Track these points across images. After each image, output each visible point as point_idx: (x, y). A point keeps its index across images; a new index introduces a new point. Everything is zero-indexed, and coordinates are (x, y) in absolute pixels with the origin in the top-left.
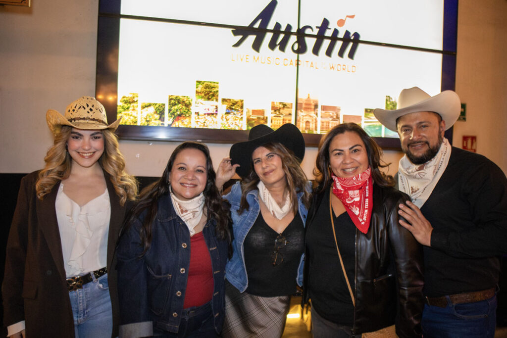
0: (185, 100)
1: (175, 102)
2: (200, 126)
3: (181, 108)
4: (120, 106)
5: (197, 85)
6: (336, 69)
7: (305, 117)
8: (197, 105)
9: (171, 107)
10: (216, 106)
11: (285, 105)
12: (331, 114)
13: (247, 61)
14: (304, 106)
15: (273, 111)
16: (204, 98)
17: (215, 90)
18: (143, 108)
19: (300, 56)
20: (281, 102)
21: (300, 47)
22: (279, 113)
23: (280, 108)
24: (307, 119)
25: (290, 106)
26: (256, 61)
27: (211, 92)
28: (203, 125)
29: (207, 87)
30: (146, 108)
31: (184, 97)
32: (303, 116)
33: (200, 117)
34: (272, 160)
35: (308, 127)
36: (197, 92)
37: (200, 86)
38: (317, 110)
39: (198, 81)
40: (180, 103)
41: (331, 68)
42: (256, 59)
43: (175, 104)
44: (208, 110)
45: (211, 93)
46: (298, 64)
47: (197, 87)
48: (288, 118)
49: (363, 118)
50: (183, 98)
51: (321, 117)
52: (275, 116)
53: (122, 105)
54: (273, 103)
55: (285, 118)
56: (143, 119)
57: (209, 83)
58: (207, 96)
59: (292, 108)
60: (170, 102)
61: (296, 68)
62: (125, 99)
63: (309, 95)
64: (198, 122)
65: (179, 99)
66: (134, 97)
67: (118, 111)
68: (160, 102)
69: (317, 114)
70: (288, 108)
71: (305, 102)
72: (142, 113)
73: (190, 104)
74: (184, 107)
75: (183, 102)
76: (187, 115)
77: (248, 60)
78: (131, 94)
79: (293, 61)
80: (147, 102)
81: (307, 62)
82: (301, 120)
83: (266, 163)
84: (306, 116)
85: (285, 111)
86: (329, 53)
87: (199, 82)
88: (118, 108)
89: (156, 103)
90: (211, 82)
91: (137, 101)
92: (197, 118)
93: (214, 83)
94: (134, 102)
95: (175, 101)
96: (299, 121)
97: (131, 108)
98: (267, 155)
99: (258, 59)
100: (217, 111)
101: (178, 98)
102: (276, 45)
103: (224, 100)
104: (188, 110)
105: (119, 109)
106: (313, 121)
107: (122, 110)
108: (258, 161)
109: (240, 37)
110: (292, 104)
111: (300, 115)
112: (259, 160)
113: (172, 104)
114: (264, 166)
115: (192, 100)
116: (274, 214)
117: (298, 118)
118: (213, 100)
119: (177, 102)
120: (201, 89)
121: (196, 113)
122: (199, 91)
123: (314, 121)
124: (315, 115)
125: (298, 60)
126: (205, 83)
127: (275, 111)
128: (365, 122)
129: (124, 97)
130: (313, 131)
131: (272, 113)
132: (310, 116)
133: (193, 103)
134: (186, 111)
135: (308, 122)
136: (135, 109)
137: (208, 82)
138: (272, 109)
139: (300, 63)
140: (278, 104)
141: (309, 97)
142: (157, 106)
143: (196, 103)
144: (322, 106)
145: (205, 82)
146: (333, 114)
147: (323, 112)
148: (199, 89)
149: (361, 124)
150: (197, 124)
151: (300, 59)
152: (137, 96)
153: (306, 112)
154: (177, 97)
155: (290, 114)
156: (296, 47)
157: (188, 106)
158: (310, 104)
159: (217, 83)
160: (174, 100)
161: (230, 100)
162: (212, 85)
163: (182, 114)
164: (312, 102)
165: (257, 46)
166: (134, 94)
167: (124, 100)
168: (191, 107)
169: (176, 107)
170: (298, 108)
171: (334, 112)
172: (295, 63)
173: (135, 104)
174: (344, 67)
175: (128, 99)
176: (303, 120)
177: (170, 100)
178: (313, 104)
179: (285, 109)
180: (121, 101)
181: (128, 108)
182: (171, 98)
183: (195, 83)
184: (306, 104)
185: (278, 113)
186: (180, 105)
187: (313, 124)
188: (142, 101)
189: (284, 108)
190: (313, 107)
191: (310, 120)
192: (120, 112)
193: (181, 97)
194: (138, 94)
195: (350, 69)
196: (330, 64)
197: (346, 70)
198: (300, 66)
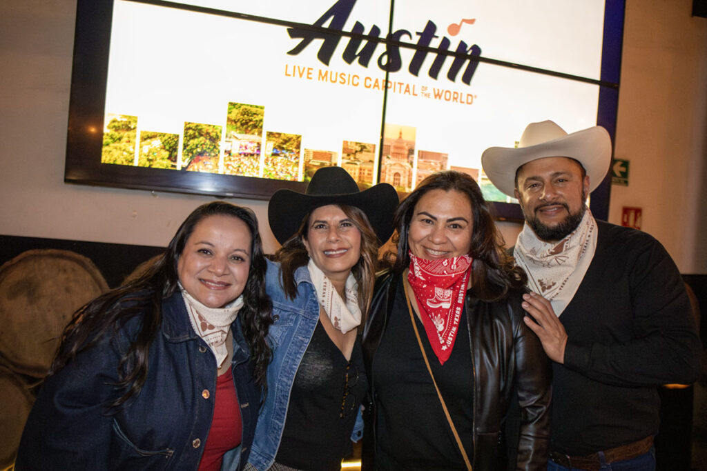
0: (210, 131)
1: (195, 133)
2: (232, 171)
3: (203, 142)
4: (108, 135)
5: (229, 109)
6: (443, 97)
7: (393, 167)
8: (228, 139)
9: (188, 141)
10: (258, 143)
11: (363, 148)
12: (433, 164)
13: (308, 78)
14: (392, 150)
15: (345, 155)
16: (240, 130)
17: (258, 118)
18: (144, 139)
19: (391, 74)
20: (358, 142)
21: (391, 61)
22: (355, 158)
23: (356, 152)
24: (397, 169)
25: (372, 150)
26: (323, 78)
27: (251, 121)
28: (236, 170)
29: (245, 113)
30: (149, 140)
31: (209, 126)
32: (391, 165)
33: (232, 159)
35: (396, 182)
36: (229, 120)
37: (235, 111)
38: (413, 158)
39: (231, 104)
40: (202, 135)
41: (436, 96)
42: (323, 74)
43: (195, 137)
44: (246, 148)
45: (251, 123)
46: (386, 87)
47: (230, 113)
48: (369, 166)
49: (480, 172)
50: (208, 128)
51: (418, 168)
52: (348, 163)
53: (110, 134)
54: (346, 143)
55: (364, 166)
56: (143, 156)
57: (249, 108)
58: (245, 126)
59: (374, 152)
60: (186, 133)
61: (383, 92)
62: (116, 124)
63: (401, 133)
64: (228, 165)
65: (201, 130)
66: (130, 122)
67: (104, 141)
68: (171, 131)
69: (411, 164)
70: (369, 151)
71: (394, 144)
72: (141, 147)
73: (218, 138)
74: (208, 142)
75: (208, 133)
76: (213, 154)
77: (310, 76)
78: (125, 116)
79: (379, 81)
80: (151, 130)
81: (401, 84)
82: (387, 171)
84: (395, 165)
85: (363, 157)
86: (434, 73)
87: (233, 105)
88: (104, 137)
89: (164, 132)
90: (251, 106)
91: (135, 128)
92: (227, 159)
93: (257, 107)
94: (129, 129)
95: (194, 131)
96: (385, 172)
97: (125, 139)
98: (340, 221)
99: (326, 74)
100: (259, 150)
101: (199, 128)
102: (355, 57)
103: (270, 134)
104: (215, 147)
105: (106, 140)
106: (405, 172)
107: (110, 141)
108: (320, 226)
109: (299, 40)
110: (374, 146)
111: (386, 164)
112: (323, 225)
113: (190, 136)
115: (221, 132)
117: (383, 168)
118: (253, 134)
119: (197, 134)
120: (236, 115)
121: (226, 151)
122: (233, 119)
123: (407, 173)
124: (408, 165)
125: (387, 81)
126: (243, 107)
127: (349, 155)
128: (483, 179)
129: (114, 121)
130: (404, 189)
131: (343, 158)
132: (402, 166)
133: (223, 136)
134: (212, 147)
135: (397, 174)
136: (131, 139)
137: (248, 105)
138: (344, 152)
139: (389, 85)
140: (354, 145)
141: (400, 137)
142: (166, 138)
143: (227, 136)
144: (419, 151)
145: (242, 105)
146: (436, 164)
147: (421, 160)
148: (233, 116)
150: (228, 168)
151: (390, 79)
152: (136, 122)
153: (396, 159)
154: (197, 126)
155: (371, 161)
156: (385, 61)
157: (214, 139)
158: (402, 148)
159: (262, 108)
160: (194, 130)
161: (280, 134)
162: (254, 110)
163: (205, 151)
164: (404, 145)
165: (325, 56)
166: (130, 117)
167: (114, 126)
168: (219, 143)
169: (196, 141)
170: (384, 152)
171: (438, 162)
172: (381, 84)
173: (131, 133)
174: (456, 96)
175: (120, 124)
176: (390, 171)
177: (187, 129)
178: (407, 148)
179: (364, 153)
180: (109, 127)
181: (120, 139)
182: (188, 126)
183: (227, 106)
184: (396, 147)
185: (352, 158)
186: (202, 138)
187: (404, 177)
188: (142, 127)
189: (361, 151)
190: (406, 152)
191: (401, 172)
192: (108, 145)
193: (204, 127)
194: (136, 118)
195: (464, 99)
196: (434, 89)
197: (459, 100)
198: (389, 90)
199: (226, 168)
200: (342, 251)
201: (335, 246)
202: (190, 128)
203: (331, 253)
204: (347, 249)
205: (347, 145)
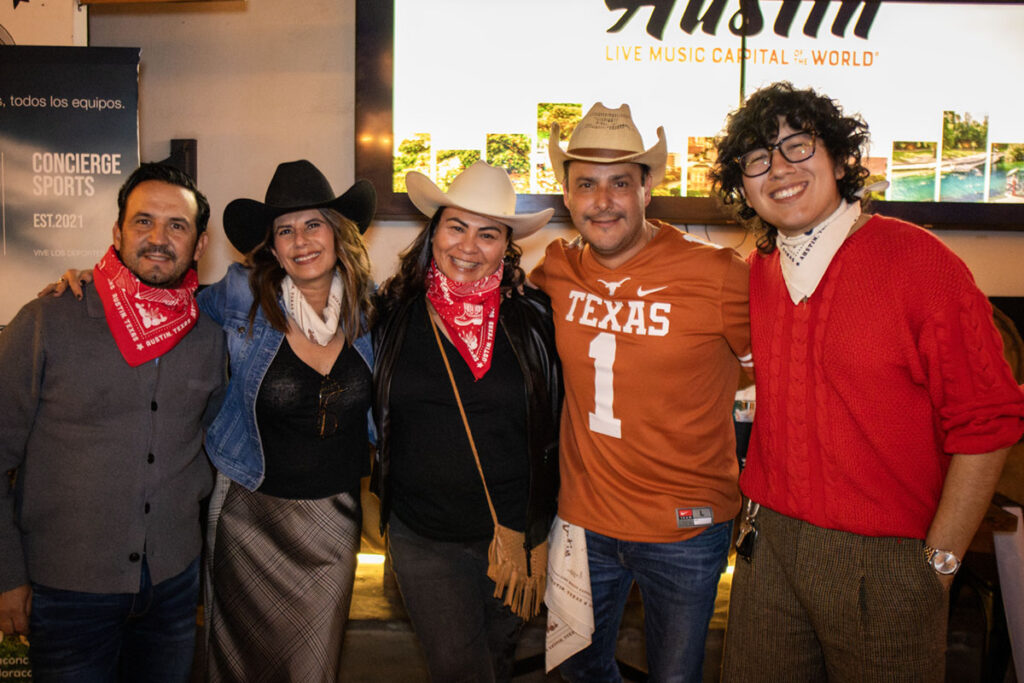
0: (517, 142)
1: (499, 148)
2: (547, 190)
3: (510, 157)
4: (399, 159)
5: (539, 112)
6: (827, 61)
8: (540, 150)
9: (492, 157)
13: (637, 59)
15: (692, 156)
18: (440, 160)
19: (748, 39)
21: (748, 21)
22: (705, 158)
23: (707, 150)
26: (656, 57)
27: (567, 123)
28: (552, 188)
29: (560, 114)
30: (445, 161)
31: (516, 135)
33: (546, 173)
34: (316, 232)
36: (540, 126)
37: (546, 114)
39: (541, 105)
40: (508, 148)
41: (816, 62)
42: (656, 52)
43: (500, 151)
45: (568, 127)
46: (743, 58)
47: (540, 117)
49: (890, 162)
50: (515, 138)
52: (696, 166)
53: (402, 157)
54: (691, 139)
56: (440, 181)
57: (563, 107)
60: (489, 147)
61: (740, 65)
62: (408, 145)
64: (542, 182)
65: (506, 141)
66: (423, 141)
67: (396, 167)
68: (470, 147)
72: (438, 170)
73: (527, 148)
74: (516, 156)
75: (515, 145)
76: (522, 170)
77: (638, 57)
78: (418, 134)
79: (733, 52)
80: (447, 150)
81: (763, 51)
83: (304, 238)
86: (811, 28)
87: (543, 106)
88: (395, 161)
89: (463, 149)
90: (566, 105)
91: (428, 148)
92: (541, 174)
93: (573, 105)
94: (422, 149)
95: (498, 144)
97: (418, 162)
98: (307, 223)
99: (659, 52)
101: (505, 139)
102: (696, 22)
104: (525, 162)
105: (397, 165)
107: (402, 165)
108: (285, 231)
109: (622, 12)
112: (288, 230)
113: (494, 150)
114: (300, 242)
115: (530, 142)
116: (312, 337)
119: (502, 147)
120: (548, 119)
121: (538, 165)
122: (545, 123)
125: (744, 49)
126: (556, 108)
127: (696, 155)
128: (894, 171)
129: (404, 143)
131: (689, 160)
133: (533, 148)
134: (521, 162)
136: (426, 162)
137: (561, 105)
138: (690, 152)
139: (747, 54)
140: (702, 141)
142: (466, 155)
143: (538, 146)
145: (554, 105)
148: (544, 120)
149: (885, 174)
150: (542, 186)
151: (748, 47)
152: (429, 139)
154: (502, 137)
156: (739, 24)
157: (522, 152)
159: (579, 106)
160: (498, 142)
162: (569, 109)
163: (513, 168)
165: (656, 28)
166: (423, 135)
167: (406, 148)
168: (529, 155)
169: (501, 156)
172: (736, 54)
173: (424, 154)
174: (846, 57)
175: (412, 145)
177: (490, 142)
180: (400, 150)
181: (412, 162)
182: (491, 138)
183: (536, 108)
185: (702, 159)
186: (508, 152)
188: (437, 147)
192: (400, 170)
193: (509, 137)
194: (428, 134)
195: (859, 60)
196: (813, 52)
197: (851, 62)
198: (747, 61)
199: (539, 186)
200: (314, 255)
201: (305, 251)
202: (493, 141)
203: (301, 259)
204: (319, 252)
205: (694, 142)
